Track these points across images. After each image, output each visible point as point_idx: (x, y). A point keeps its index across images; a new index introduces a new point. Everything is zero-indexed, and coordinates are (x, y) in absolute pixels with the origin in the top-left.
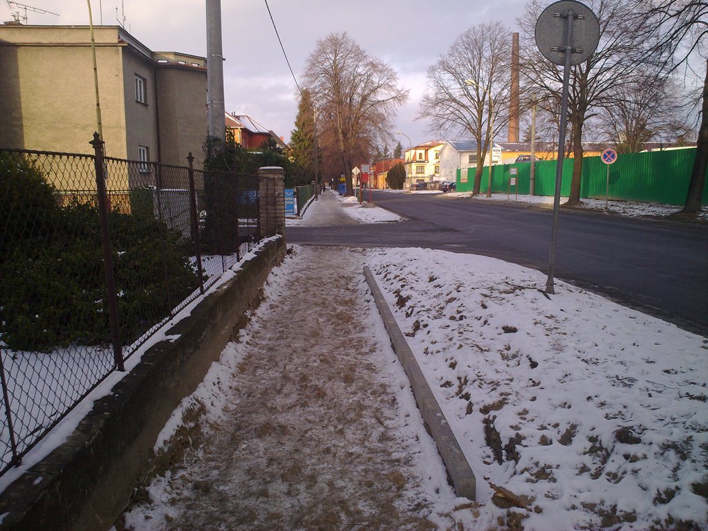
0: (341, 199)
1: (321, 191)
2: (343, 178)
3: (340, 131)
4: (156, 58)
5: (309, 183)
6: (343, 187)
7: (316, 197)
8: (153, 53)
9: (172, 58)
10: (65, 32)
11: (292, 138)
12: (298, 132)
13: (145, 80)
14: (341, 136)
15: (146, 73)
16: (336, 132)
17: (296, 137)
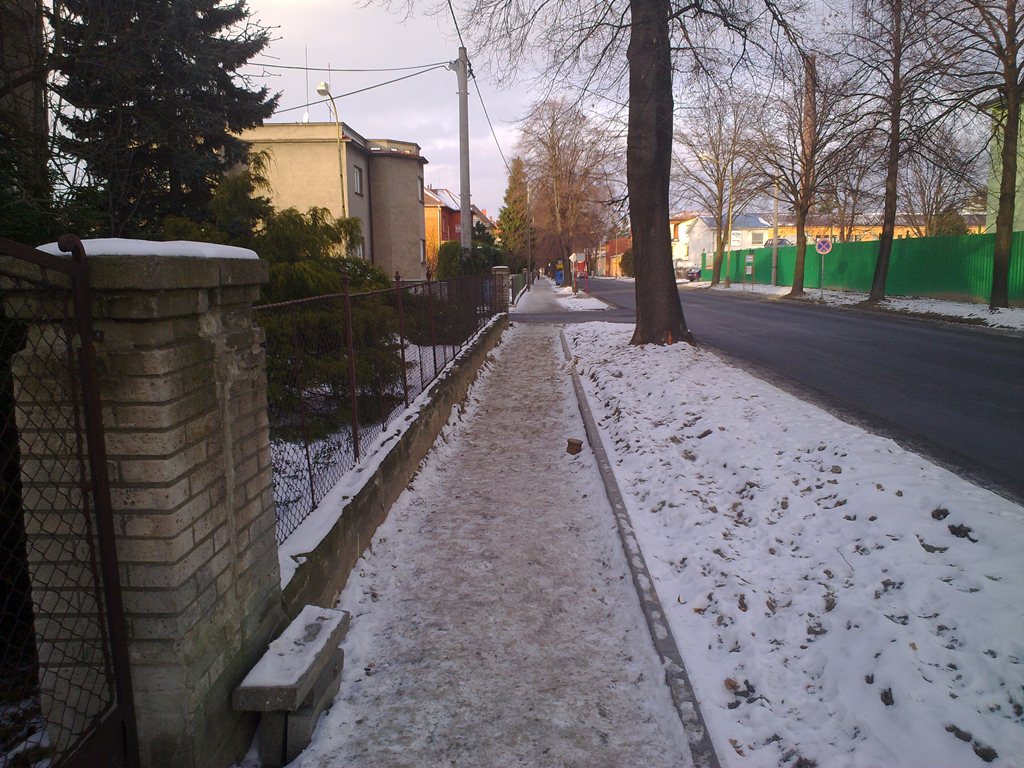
0: (557, 290)
1: (533, 280)
2: (560, 265)
3: (557, 210)
4: (368, 145)
5: (520, 272)
6: (561, 275)
7: (528, 287)
8: (365, 141)
9: (385, 145)
10: (293, 129)
11: (500, 217)
12: (508, 209)
13: (360, 170)
14: (558, 215)
15: (362, 164)
16: (553, 211)
17: (505, 215)
